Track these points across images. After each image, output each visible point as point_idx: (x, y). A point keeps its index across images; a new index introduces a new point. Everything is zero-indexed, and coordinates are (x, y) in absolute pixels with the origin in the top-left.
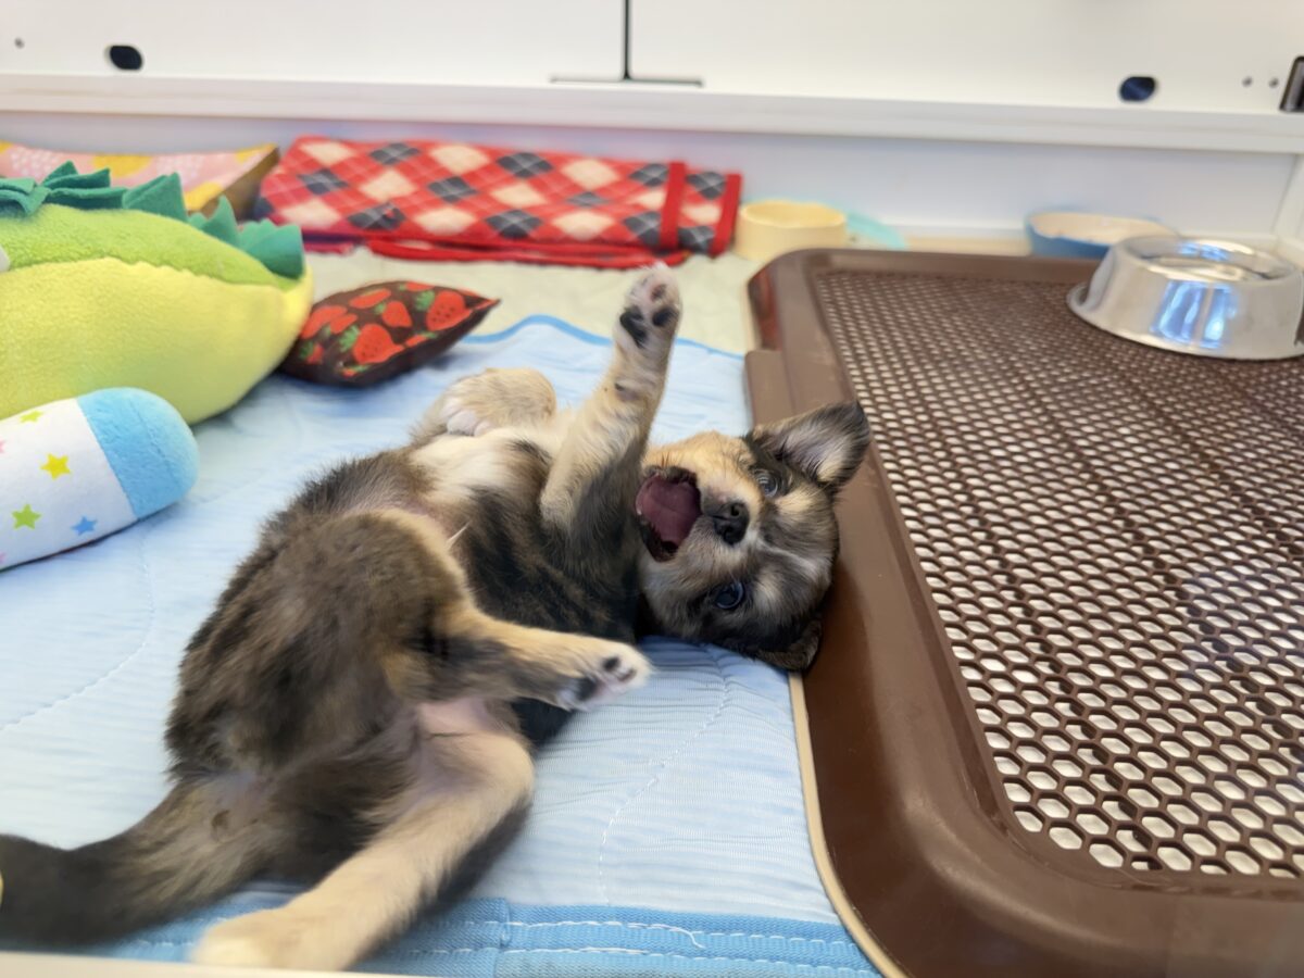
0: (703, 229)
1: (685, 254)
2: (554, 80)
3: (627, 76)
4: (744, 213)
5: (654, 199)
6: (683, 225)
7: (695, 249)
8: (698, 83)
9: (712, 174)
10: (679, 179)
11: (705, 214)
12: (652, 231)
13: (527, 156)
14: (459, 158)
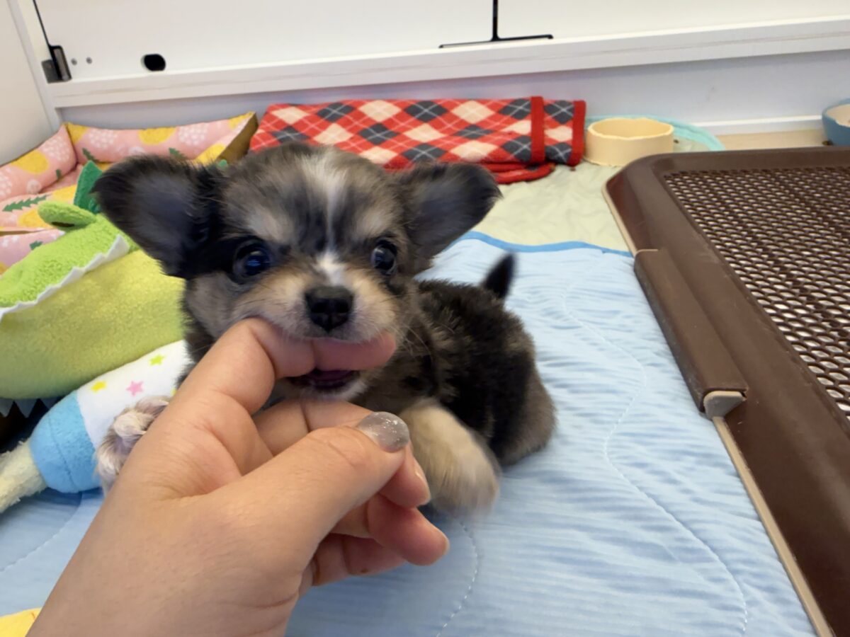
0: (562, 145)
1: (552, 166)
2: (441, 47)
3: (495, 38)
4: (591, 129)
5: (523, 127)
6: (547, 144)
7: (558, 162)
8: (550, 37)
9: (563, 103)
10: (539, 110)
11: (561, 134)
12: (525, 151)
13: (426, 104)
14: (379, 111)
